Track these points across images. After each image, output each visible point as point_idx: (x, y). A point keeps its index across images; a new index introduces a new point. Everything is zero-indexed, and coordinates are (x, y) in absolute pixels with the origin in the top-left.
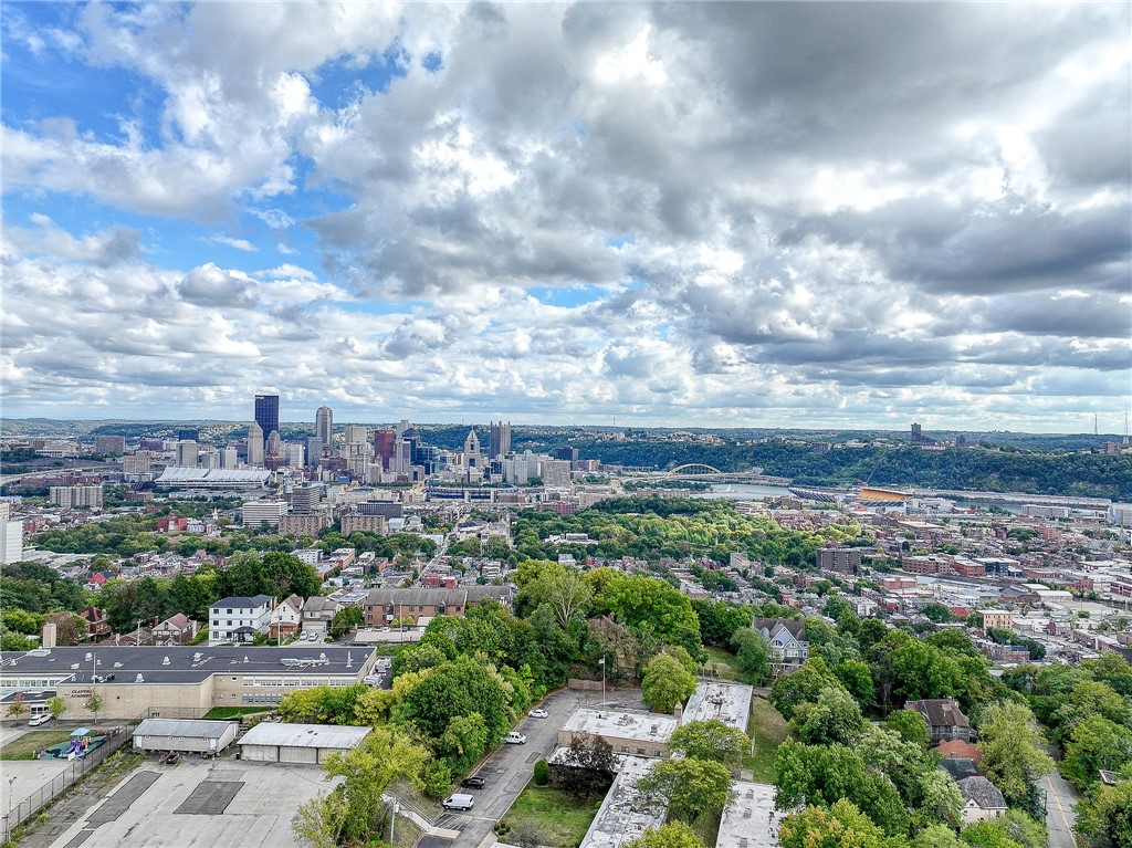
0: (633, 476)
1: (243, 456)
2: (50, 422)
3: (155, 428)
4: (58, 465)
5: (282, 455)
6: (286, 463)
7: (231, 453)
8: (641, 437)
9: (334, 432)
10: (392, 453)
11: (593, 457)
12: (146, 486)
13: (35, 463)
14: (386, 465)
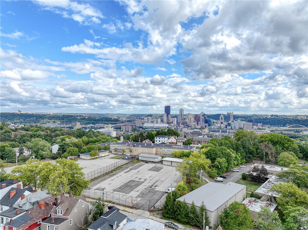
0: (273, 128)
1: (162, 121)
2: (121, 114)
3: (142, 115)
4: (123, 122)
5: (171, 121)
6: (172, 123)
7: (159, 120)
8: (276, 117)
9: (184, 116)
10: (199, 121)
11: (260, 122)
12: (141, 127)
13: (118, 122)
14: (198, 124)
